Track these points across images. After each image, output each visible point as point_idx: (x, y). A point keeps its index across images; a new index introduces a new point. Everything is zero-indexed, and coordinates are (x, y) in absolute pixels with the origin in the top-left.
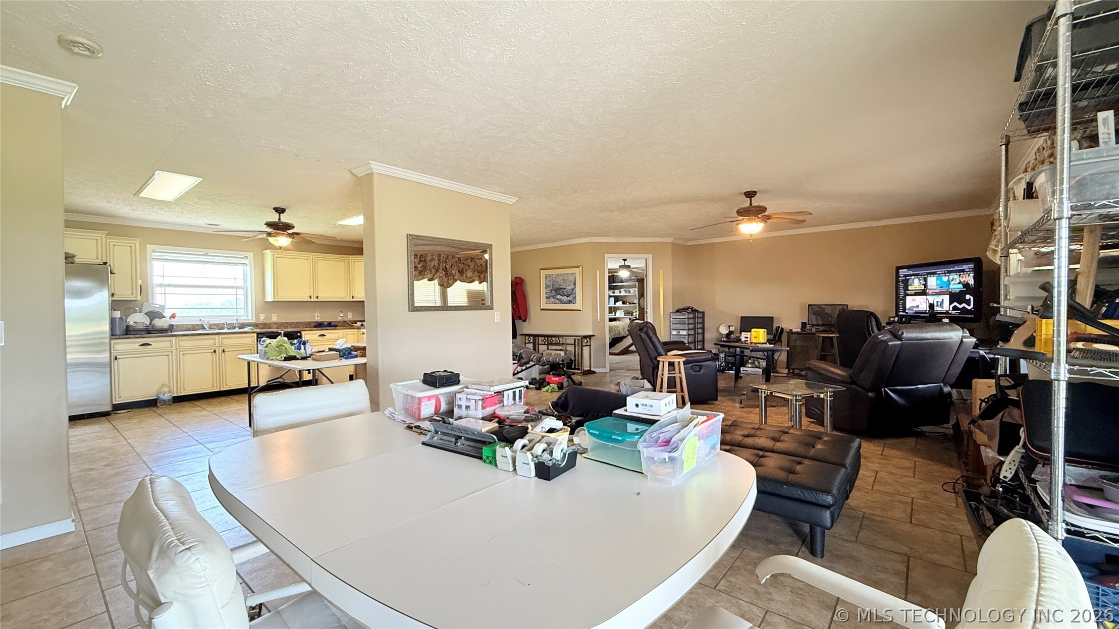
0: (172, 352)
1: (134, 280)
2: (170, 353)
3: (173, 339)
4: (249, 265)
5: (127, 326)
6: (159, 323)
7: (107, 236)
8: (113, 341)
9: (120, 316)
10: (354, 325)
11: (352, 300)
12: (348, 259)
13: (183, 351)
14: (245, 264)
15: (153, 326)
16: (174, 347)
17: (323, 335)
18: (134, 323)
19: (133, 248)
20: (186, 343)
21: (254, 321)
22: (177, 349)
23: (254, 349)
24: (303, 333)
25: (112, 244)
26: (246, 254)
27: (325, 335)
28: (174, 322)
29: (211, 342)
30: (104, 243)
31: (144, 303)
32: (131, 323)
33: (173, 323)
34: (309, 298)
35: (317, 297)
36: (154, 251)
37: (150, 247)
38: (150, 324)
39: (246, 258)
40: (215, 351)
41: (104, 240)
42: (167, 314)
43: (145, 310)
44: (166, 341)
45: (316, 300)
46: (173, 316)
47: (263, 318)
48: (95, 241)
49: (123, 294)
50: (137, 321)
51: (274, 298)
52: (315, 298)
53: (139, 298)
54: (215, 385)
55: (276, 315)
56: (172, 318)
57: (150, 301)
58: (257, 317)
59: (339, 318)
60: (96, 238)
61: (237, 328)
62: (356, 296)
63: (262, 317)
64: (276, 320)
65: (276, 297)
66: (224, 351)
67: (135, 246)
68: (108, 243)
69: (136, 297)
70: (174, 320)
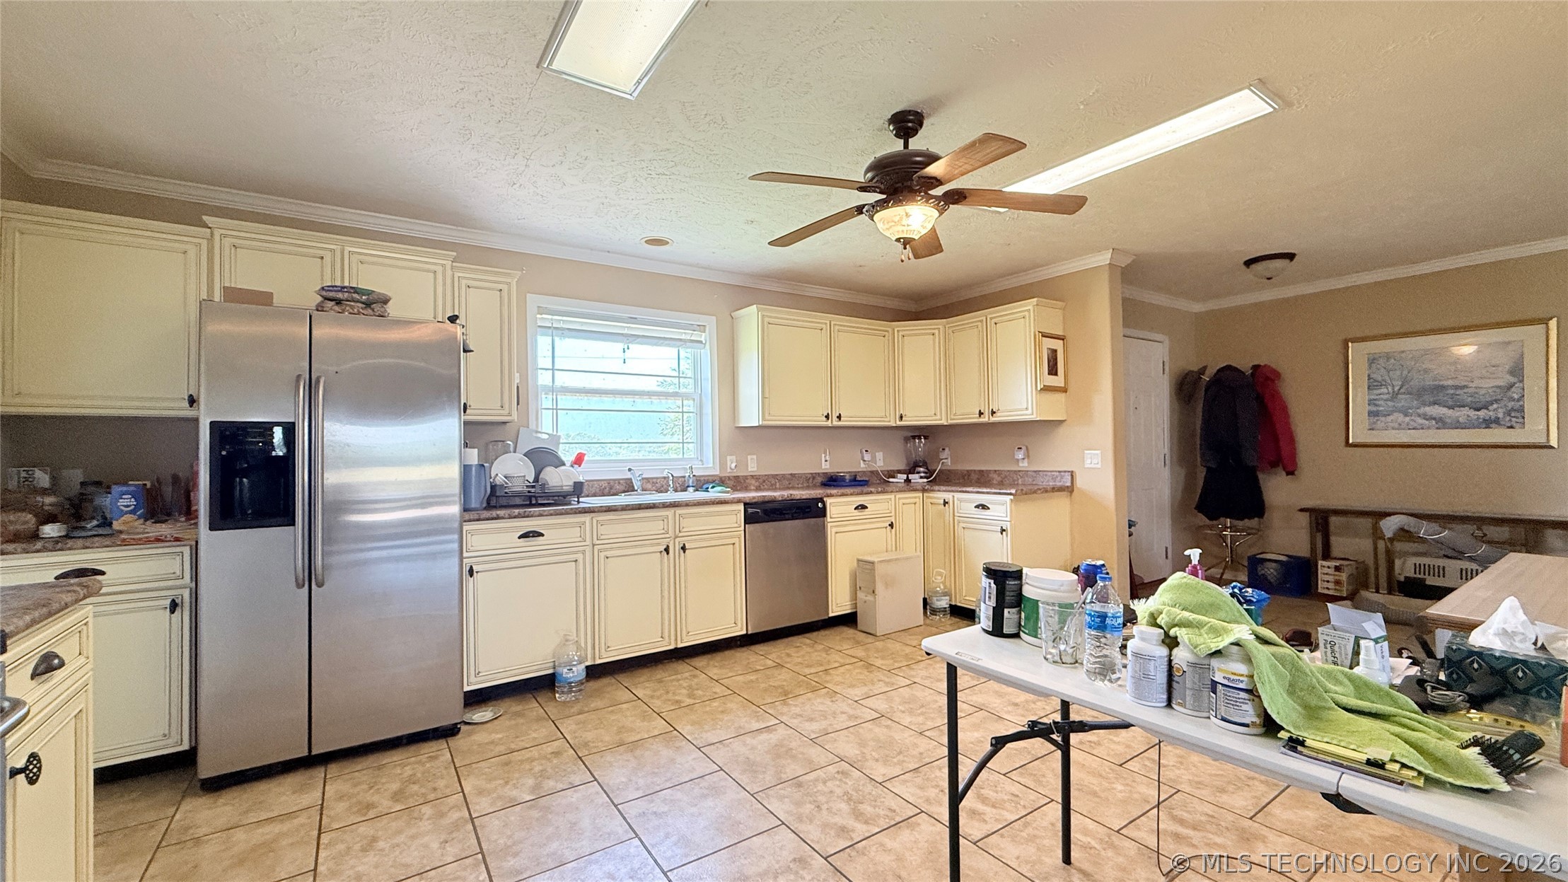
0: (584, 552)
1: (506, 372)
2: (580, 557)
3: (586, 518)
4: (708, 346)
5: (493, 487)
6: (556, 479)
7: (454, 264)
8: (467, 527)
9: (476, 463)
10: (891, 480)
11: (899, 423)
12: (890, 330)
13: (606, 550)
14: (701, 342)
15: (543, 485)
16: (588, 542)
17: (863, 507)
18: (506, 477)
19: (505, 293)
20: (613, 528)
21: (716, 472)
22: (594, 545)
23: (740, 541)
24: (828, 501)
25: (464, 282)
26: (702, 319)
27: (867, 507)
28: (581, 475)
29: (657, 527)
30: (449, 281)
31: (521, 428)
32: (500, 480)
33: (581, 479)
34: (825, 419)
35: (839, 417)
36: (541, 310)
37: (533, 300)
38: (536, 480)
39: (702, 328)
40: (667, 550)
41: (449, 273)
42: (567, 456)
43: (525, 446)
44: (572, 526)
45: (836, 423)
46: (579, 460)
47: (733, 466)
48: (432, 275)
49: (484, 405)
50: (511, 472)
51: (764, 419)
52: (835, 418)
53: (515, 416)
54: (666, 635)
55: (755, 457)
56: (576, 466)
57: (532, 426)
58: (723, 464)
59: (862, 465)
60: (433, 267)
61: (691, 489)
62: (908, 414)
63: (731, 463)
64: (755, 469)
65: (767, 417)
66: (684, 548)
67: (509, 290)
68: (456, 279)
69: (510, 414)
70: (579, 469)
